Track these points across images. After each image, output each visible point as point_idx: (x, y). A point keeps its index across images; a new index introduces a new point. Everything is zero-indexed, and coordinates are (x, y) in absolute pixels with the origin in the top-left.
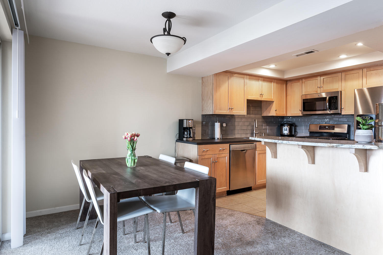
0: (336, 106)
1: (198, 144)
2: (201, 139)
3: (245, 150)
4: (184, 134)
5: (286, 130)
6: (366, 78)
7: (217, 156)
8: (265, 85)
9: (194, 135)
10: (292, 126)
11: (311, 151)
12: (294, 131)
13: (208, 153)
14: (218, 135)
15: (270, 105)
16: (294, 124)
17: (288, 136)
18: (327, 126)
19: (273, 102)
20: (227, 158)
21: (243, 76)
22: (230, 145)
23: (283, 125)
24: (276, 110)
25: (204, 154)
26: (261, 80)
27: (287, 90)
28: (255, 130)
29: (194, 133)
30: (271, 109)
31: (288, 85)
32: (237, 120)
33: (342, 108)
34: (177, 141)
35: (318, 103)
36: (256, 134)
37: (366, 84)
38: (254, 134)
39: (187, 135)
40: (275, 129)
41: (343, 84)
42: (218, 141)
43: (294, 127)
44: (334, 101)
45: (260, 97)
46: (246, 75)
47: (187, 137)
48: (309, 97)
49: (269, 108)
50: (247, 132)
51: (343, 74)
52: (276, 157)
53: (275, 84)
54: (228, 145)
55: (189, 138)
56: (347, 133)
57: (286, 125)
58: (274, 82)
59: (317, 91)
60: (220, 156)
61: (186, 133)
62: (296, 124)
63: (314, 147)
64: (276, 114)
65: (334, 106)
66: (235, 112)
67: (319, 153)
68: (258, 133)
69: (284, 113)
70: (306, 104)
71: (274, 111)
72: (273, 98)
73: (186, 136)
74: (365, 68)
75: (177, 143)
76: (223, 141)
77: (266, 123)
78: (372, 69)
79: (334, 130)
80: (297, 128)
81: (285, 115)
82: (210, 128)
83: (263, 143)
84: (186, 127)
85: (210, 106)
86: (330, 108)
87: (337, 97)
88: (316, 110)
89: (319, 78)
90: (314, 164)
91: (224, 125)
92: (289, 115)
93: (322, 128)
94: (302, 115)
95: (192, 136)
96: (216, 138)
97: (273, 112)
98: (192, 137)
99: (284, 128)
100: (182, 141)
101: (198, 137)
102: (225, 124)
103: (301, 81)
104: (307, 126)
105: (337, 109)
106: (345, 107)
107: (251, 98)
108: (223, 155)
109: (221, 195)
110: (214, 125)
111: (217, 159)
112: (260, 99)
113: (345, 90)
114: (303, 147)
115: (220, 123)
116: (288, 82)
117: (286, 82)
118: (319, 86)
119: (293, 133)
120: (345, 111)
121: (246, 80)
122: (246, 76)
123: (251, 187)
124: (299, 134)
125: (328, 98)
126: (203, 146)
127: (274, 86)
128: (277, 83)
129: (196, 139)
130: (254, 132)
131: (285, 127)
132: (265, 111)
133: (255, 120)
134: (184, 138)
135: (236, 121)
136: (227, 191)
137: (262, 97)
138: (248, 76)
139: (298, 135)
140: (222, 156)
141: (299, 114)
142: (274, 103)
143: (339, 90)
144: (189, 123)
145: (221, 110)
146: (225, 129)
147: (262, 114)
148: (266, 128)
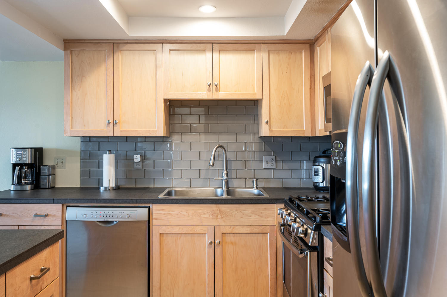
2: (79, 187)
5: (316, 174)
21: (150, 46)
26: (213, 50)
28: (225, 172)
46: (160, 43)
53: (265, 55)
58: (261, 51)
69: (305, 128)
71: (264, 123)
72: (256, 92)
96: (102, 188)
102: (139, 156)
116: (315, 45)
121: (160, 55)
122: (160, 46)
128: (271, 52)
131: (315, 167)
137: (217, 90)
145: (85, 126)
146: (140, 167)
147: (258, 133)
148: (274, 167)
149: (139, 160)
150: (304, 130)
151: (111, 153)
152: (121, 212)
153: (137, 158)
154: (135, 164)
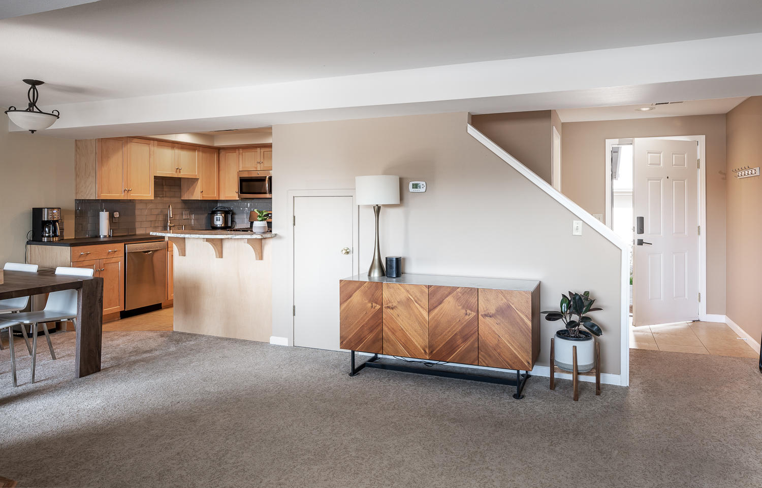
1: (72, 245)
2: (74, 238)
3: (149, 251)
4: (43, 230)
5: (219, 221)
7: (104, 261)
8: (184, 155)
9: (62, 232)
10: (229, 214)
11: (218, 245)
12: (231, 221)
13: (88, 258)
14: (104, 229)
15: (192, 185)
16: (232, 211)
17: (221, 228)
19: (197, 179)
20: (120, 265)
21: (147, 141)
22: (125, 245)
23: (214, 213)
24: (202, 192)
25: (82, 259)
26: (178, 148)
27: (220, 162)
28: (169, 222)
29: (62, 230)
30: (195, 189)
31: (221, 155)
32: (138, 206)
34: (28, 243)
36: (170, 227)
38: (168, 228)
39: (49, 232)
40: (203, 218)
42: (106, 239)
45: (176, 172)
46: (152, 140)
47: (49, 236)
48: (246, 175)
49: (192, 188)
50: (157, 225)
52: (184, 255)
53: (201, 153)
54: (123, 244)
55: (53, 237)
57: (219, 212)
58: (199, 151)
59: (256, 168)
60: (108, 262)
61: (47, 229)
62: (235, 211)
63: (222, 240)
66: (133, 196)
67: (227, 246)
68: (174, 226)
69: (216, 196)
70: (243, 184)
71: (199, 193)
72: (196, 174)
73: (47, 235)
75: (29, 246)
76: (113, 239)
77: (189, 210)
80: (236, 217)
81: (218, 199)
82: (90, 220)
83: (166, 239)
84: (47, 221)
85: (90, 186)
88: (254, 193)
89: (258, 150)
90: (222, 258)
91: (117, 215)
92: (222, 198)
94: (238, 199)
95: (58, 233)
96: (102, 236)
97: (197, 194)
98: (58, 236)
99: (215, 217)
100: (40, 243)
101: (70, 234)
102: (118, 213)
103: (237, 152)
104: (247, 214)
107: (160, 173)
108: (114, 260)
109: (111, 318)
110: (98, 216)
111: (104, 266)
112: (175, 175)
114: (208, 240)
115: (108, 213)
116: (221, 150)
117: (217, 150)
118: (259, 161)
119: (230, 224)
121: (152, 148)
123: (161, 304)
124: (238, 225)
125: (267, 178)
126: (81, 247)
127: (198, 156)
128: (203, 152)
129: (65, 238)
131: (218, 216)
132: (187, 191)
133: (169, 206)
134: (43, 238)
135: (137, 208)
136: (120, 312)
137: (180, 172)
139: (237, 227)
140: (111, 262)
141: (236, 197)
142: (199, 181)
144: (53, 213)
145: (110, 192)
146: (117, 221)
147: (181, 197)
148: (189, 218)
151: (106, 211)
154: (114, 219)
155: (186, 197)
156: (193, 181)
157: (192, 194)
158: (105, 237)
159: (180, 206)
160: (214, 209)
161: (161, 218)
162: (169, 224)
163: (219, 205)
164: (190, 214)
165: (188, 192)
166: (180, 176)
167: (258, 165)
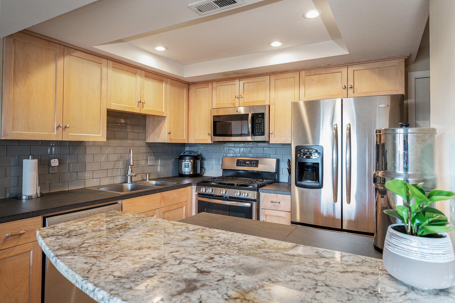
0: (261, 130)
5: (187, 166)
6: (305, 86)
8: (150, 85)
10: (198, 159)
12: (200, 167)
14: (30, 188)
15: (159, 124)
16: (200, 155)
18: (248, 161)
19: (164, 117)
21: (98, 59)
22: (44, 218)
23: (182, 158)
24: (170, 133)
26: (141, 75)
27: (189, 99)
28: (130, 170)
30: (160, 130)
31: (191, 91)
32: (89, 150)
33: (271, 132)
35: (234, 123)
37: (305, 96)
38: (129, 177)
40: (170, 164)
41: (273, 93)
43: (199, 161)
44: (258, 121)
45: (138, 106)
46: (106, 59)
48: (222, 113)
49: (158, 127)
51: (273, 78)
53: (169, 86)
56: (275, 173)
57: (187, 158)
58: (167, 83)
59: (234, 104)
62: (204, 156)
64: (170, 139)
65: (259, 128)
66: (74, 136)
68: (136, 175)
69: (185, 138)
70: (218, 124)
71: (167, 134)
72: (163, 111)
74: (303, 70)
77: (155, 155)
78: (312, 72)
79: (257, 167)
80: (205, 162)
81: (186, 142)
86: (253, 133)
87: (263, 114)
88: (231, 135)
89: (237, 82)
92: (192, 141)
93: (241, 163)
94: (210, 142)
96: (24, 197)
97: (164, 136)
99: (183, 163)
102: (57, 160)
103: (210, 86)
104: (219, 159)
105: (263, 134)
106: (274, 131)
107: (116, 106)
108: (18, 250)
110: (21, 165)
112: (137, 110)
113: (275, 103)
115: (37, 160)
116: (191, 86)
117: (187, 85)
118: (238, 95)
119: (199, 172)
120: (274, 138)
121: (105, 70)
122: (105, 61)
124: (207, 172)
125: (250, 116)
127: (166, 89)
130: (129, 174)
131: (186, 162)
135: (87, 153)
137: (143, 107)
138: (111, 62)
141: (208, 140)
142: (167, 120)
143: (267, 103)
145: (29, 128)
146: (56, 171)
147: (145, 140)
148: (154, 164)
149: (57, 164)
150: (184, 139)
151: (33, 158)
152: (100, 211)
153: (55, 163)
154: (51, 168)
155: (152, 139)
156: (159, 119)
157: (159, 137)
158: (30, 198)
159: (144, 150)
160: (182, 154)
161: (121, 165)
162: (129, 173)
163: (187, 149)
164: (156, 159)
165: (153, 133)
166: (143, 112)
167: (237, 100)
